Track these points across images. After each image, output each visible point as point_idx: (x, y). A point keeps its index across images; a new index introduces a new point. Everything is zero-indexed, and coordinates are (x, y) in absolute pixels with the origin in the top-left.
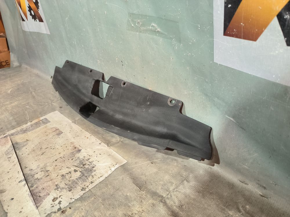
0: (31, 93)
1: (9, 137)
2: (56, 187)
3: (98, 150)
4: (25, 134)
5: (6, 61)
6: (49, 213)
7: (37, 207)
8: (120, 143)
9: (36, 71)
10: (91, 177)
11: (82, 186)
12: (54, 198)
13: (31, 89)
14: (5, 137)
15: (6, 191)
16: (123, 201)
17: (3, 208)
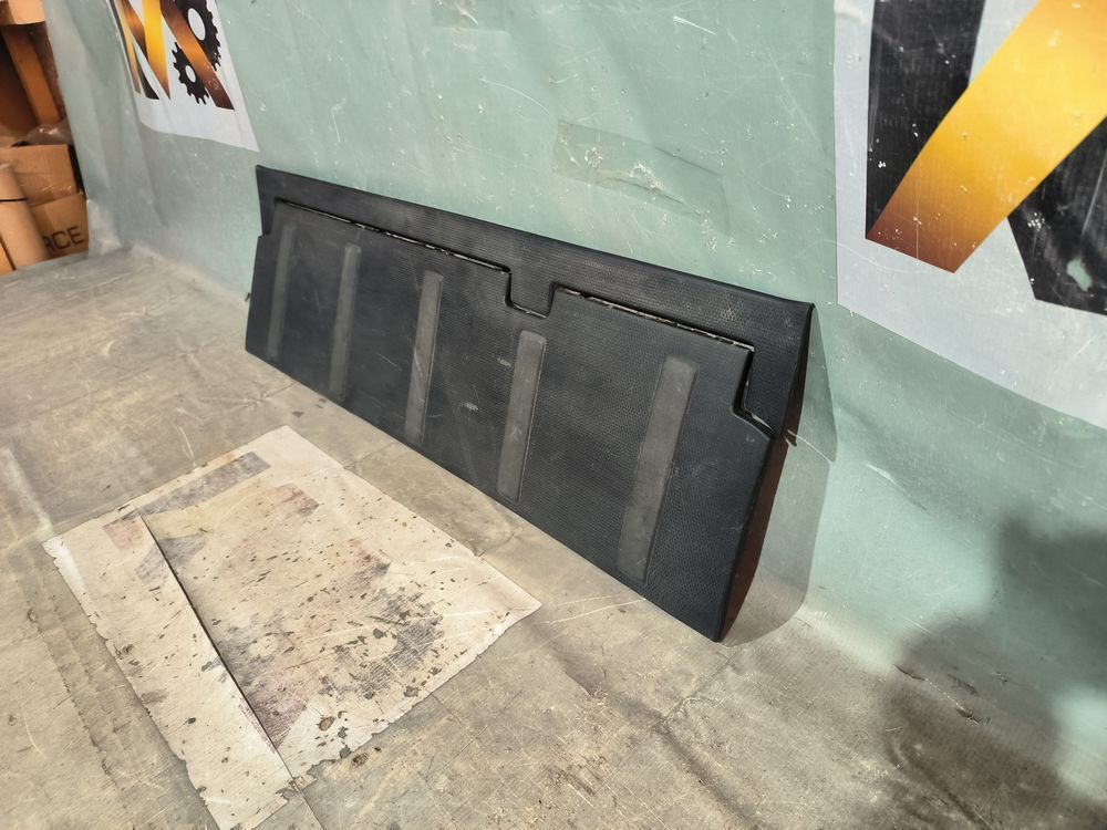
0: (185, 358)
1: (138, 519)
2: (322, 686)
3: (445, 565)
4: (189, 508)
5: (72, 228)
6: (316, 762)
7: (275, 746)
8: (514, 541)
9: (185, 272)
10: (430, 653)
11: (407, 681)
12: (323, 720)
14: (125, 518)
15: (165, 697)
16: (540, 728)
17: (169, 749)
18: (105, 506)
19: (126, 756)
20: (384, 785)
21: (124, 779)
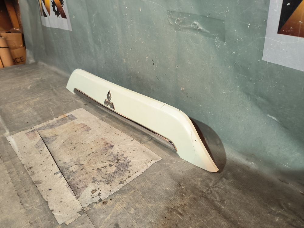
0: (52, 90)
1: (36, 132)
2: (93, 180)
3: (132, 146)
4: (52, 129)
5: (21, 57)
6: (91, 203)
7: (77, 198)
8: (152, 140)
9: (53, 69)
10: (127, 172)
11: (120, 180)
12: (93, 190)
13: (51, 86)
14: (32, 131)
15: (42, 182)
16: (164, 195)
17: (43, 198)
18: (26, 128)
19: (28, 199)
20: (113, 211)
21: (27, 207)
